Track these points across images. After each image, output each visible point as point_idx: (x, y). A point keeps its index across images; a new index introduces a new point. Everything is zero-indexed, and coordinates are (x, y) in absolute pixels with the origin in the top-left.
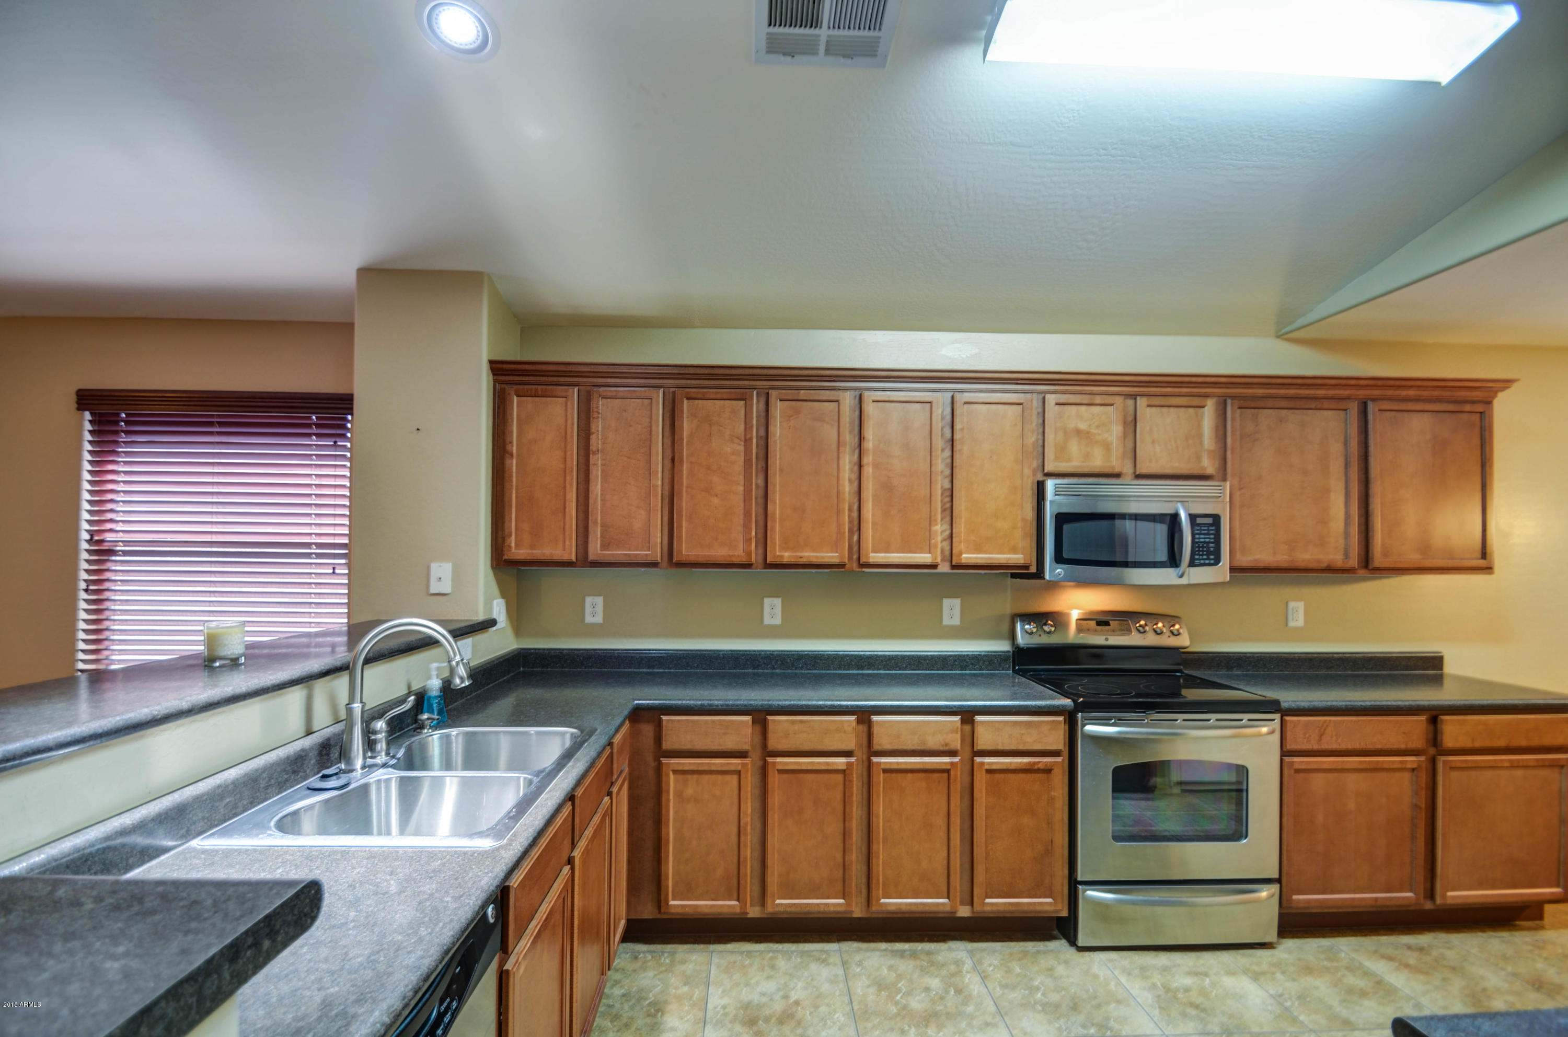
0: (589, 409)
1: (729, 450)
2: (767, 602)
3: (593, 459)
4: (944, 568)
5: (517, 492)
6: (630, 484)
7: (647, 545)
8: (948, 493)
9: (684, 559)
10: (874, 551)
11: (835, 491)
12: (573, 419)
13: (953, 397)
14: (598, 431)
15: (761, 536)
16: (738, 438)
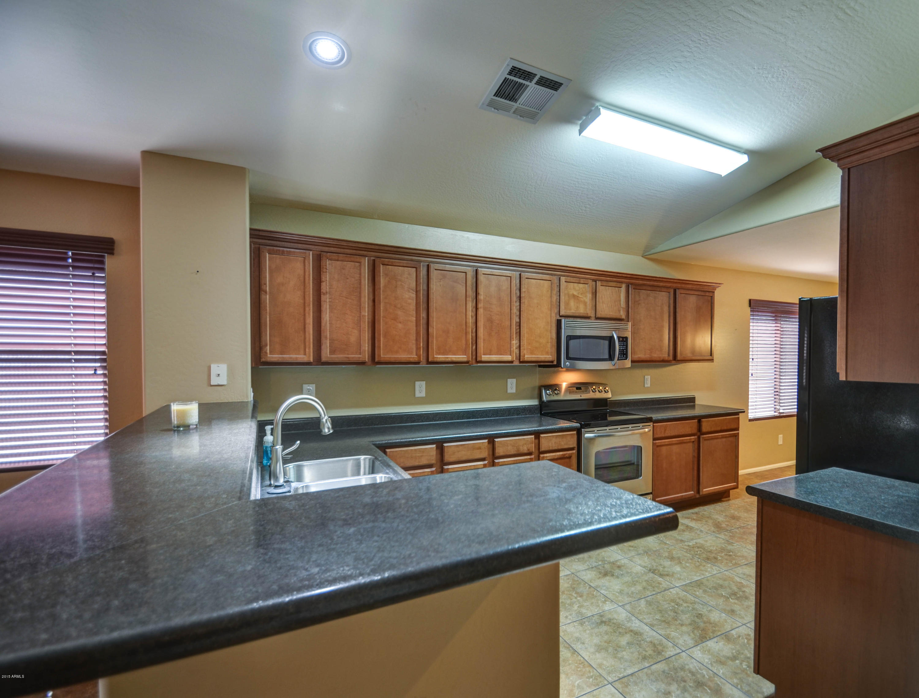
0: (320, 266)
1: (407, 296)
2: (418, 384)
3: (323, 298)
4: (516, 363)
5: (269, 317)
6: (347, 314)
7: (359, 351)
8: (518, 324)
9: (382, 360)
10: (484, 355)
11: (464, 322)
12: (309, 271)
13: (520, 274)
14: (326, 280)
15: (425, 346)
16: (412, 290)
